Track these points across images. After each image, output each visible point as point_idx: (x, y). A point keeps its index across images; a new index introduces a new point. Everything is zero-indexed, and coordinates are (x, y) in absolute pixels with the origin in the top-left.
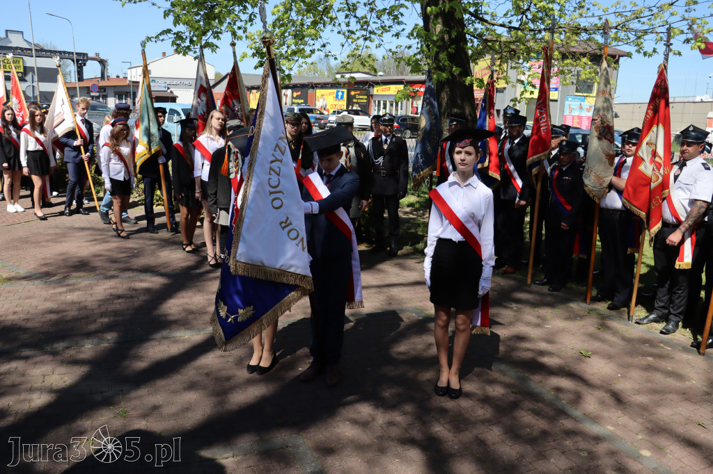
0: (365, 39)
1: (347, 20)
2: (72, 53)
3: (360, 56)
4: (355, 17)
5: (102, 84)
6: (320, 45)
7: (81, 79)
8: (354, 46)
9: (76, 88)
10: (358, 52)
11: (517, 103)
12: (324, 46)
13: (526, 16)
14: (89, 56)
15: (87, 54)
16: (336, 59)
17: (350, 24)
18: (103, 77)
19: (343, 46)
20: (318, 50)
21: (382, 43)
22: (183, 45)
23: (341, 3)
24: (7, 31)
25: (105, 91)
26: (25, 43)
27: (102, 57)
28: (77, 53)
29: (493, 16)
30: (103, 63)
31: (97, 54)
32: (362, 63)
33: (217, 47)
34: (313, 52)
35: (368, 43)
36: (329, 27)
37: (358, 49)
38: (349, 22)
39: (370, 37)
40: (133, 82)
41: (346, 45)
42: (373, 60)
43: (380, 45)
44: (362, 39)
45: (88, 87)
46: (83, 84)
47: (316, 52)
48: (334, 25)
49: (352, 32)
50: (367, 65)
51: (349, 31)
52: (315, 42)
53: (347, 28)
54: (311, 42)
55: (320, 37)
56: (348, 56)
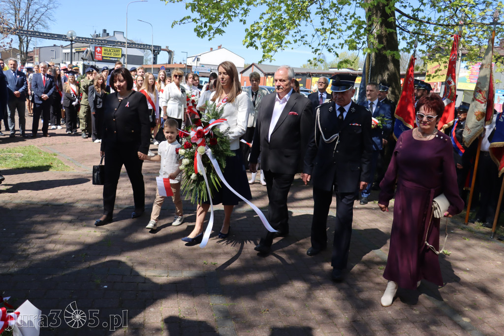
0: (331, 33)
1: (322, 21)
2: (151, 46)
3: (327, 44)
4: (328, 18)
5: (168, 66)
6: (300, 37)
7: (155, 63)
8: (322, 38)
9: (151, 68)
10: (326, 42)
11: (431, 78)
12: (303, 37)
13: (454, 20)
14: (162, 48)
15: (160, 47)
16: (310, 46)
17: (325, 24)
18: (169, 63)
19: (314, 36)
20: (299, 40)
21: (341, 35)
22: (201, 31)
23: (317, 8)
24: (114, 32)
25: (169, 71)
26: (124, 39)
27: (170, 49)
28: (154, 46)
29: (429, 19)
30: (170, 52)
31: (167, 47)
32: (329, 50)
33: (224, 32)
34: (295, 41)
35: (332, 35)
36: (303, 22)
37: (325, 40)
38: (323, 22)
39: (334, 31)
40: (188, 66)
41: (316, 36)
42: (336, 47)
43: (340, 37)
44: (328, 33)
45: (159, 68)
46: (155, 66)
47: (298, 41)
48: (307, 21)
49: (326, 29)
50: (332, 51)
51: (323, 28)
52: (298, 34)
53: (322, 27)
54: (294, 35)
55: (300, 31)
56: (319, 45)
